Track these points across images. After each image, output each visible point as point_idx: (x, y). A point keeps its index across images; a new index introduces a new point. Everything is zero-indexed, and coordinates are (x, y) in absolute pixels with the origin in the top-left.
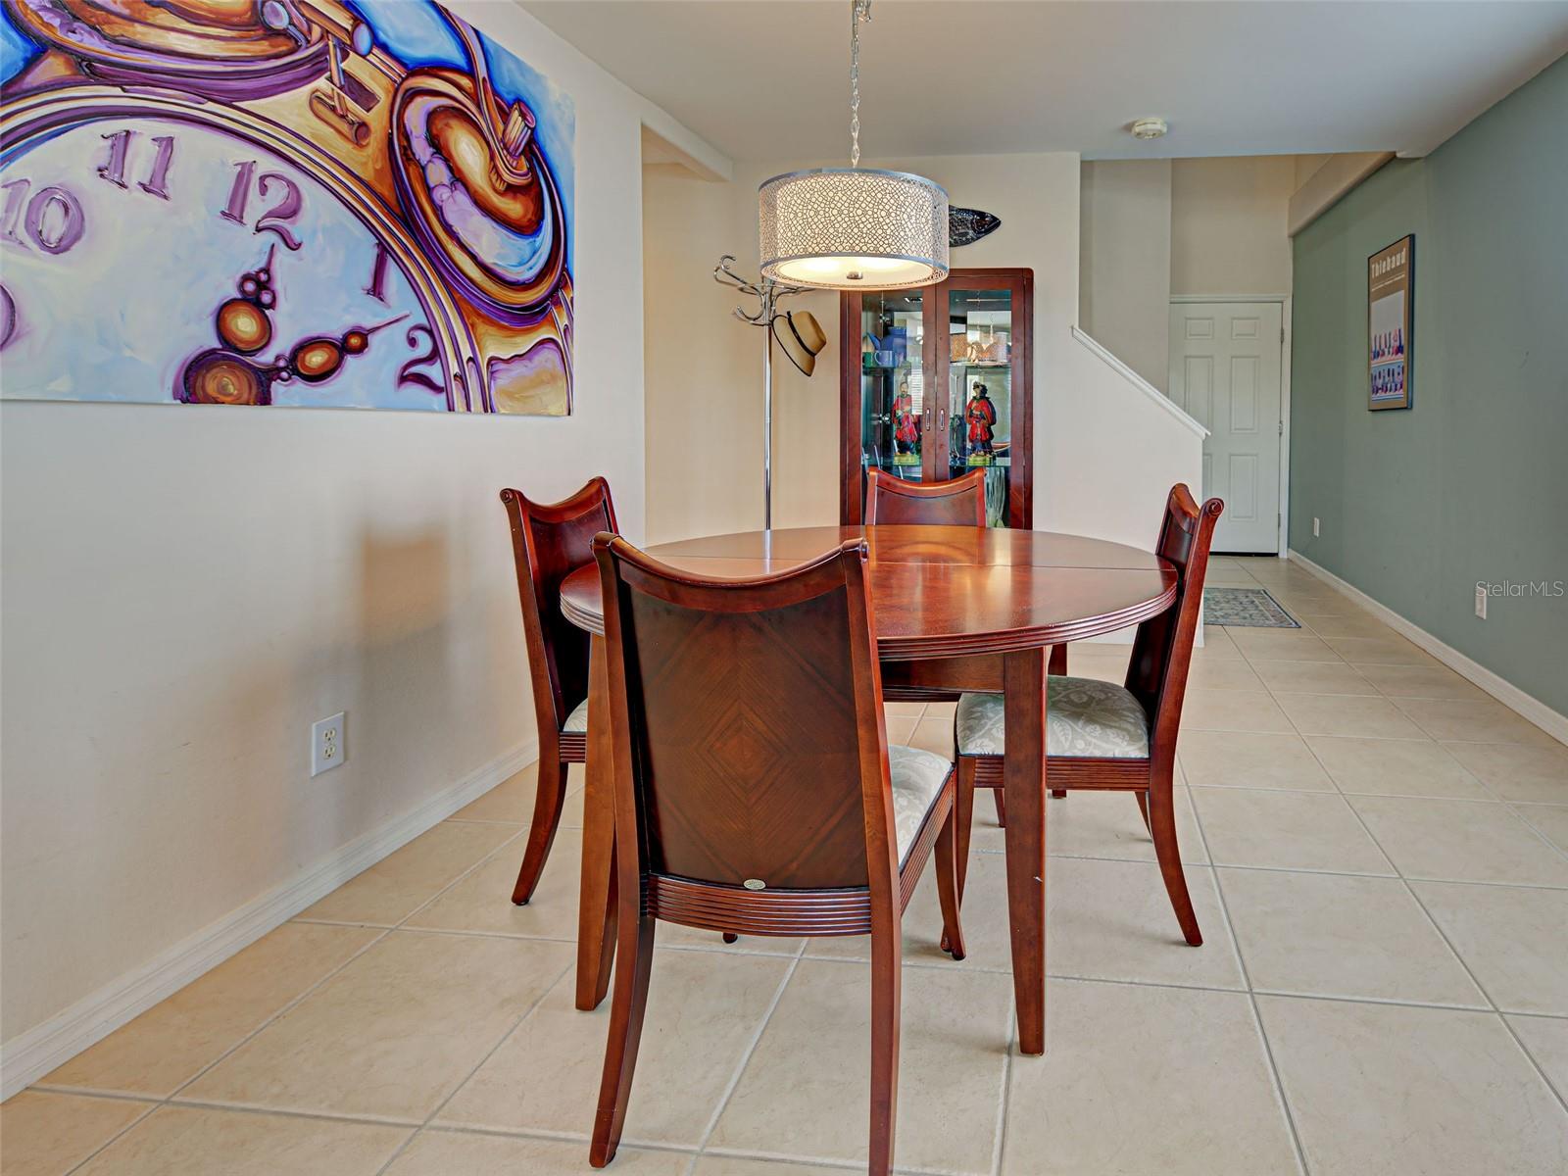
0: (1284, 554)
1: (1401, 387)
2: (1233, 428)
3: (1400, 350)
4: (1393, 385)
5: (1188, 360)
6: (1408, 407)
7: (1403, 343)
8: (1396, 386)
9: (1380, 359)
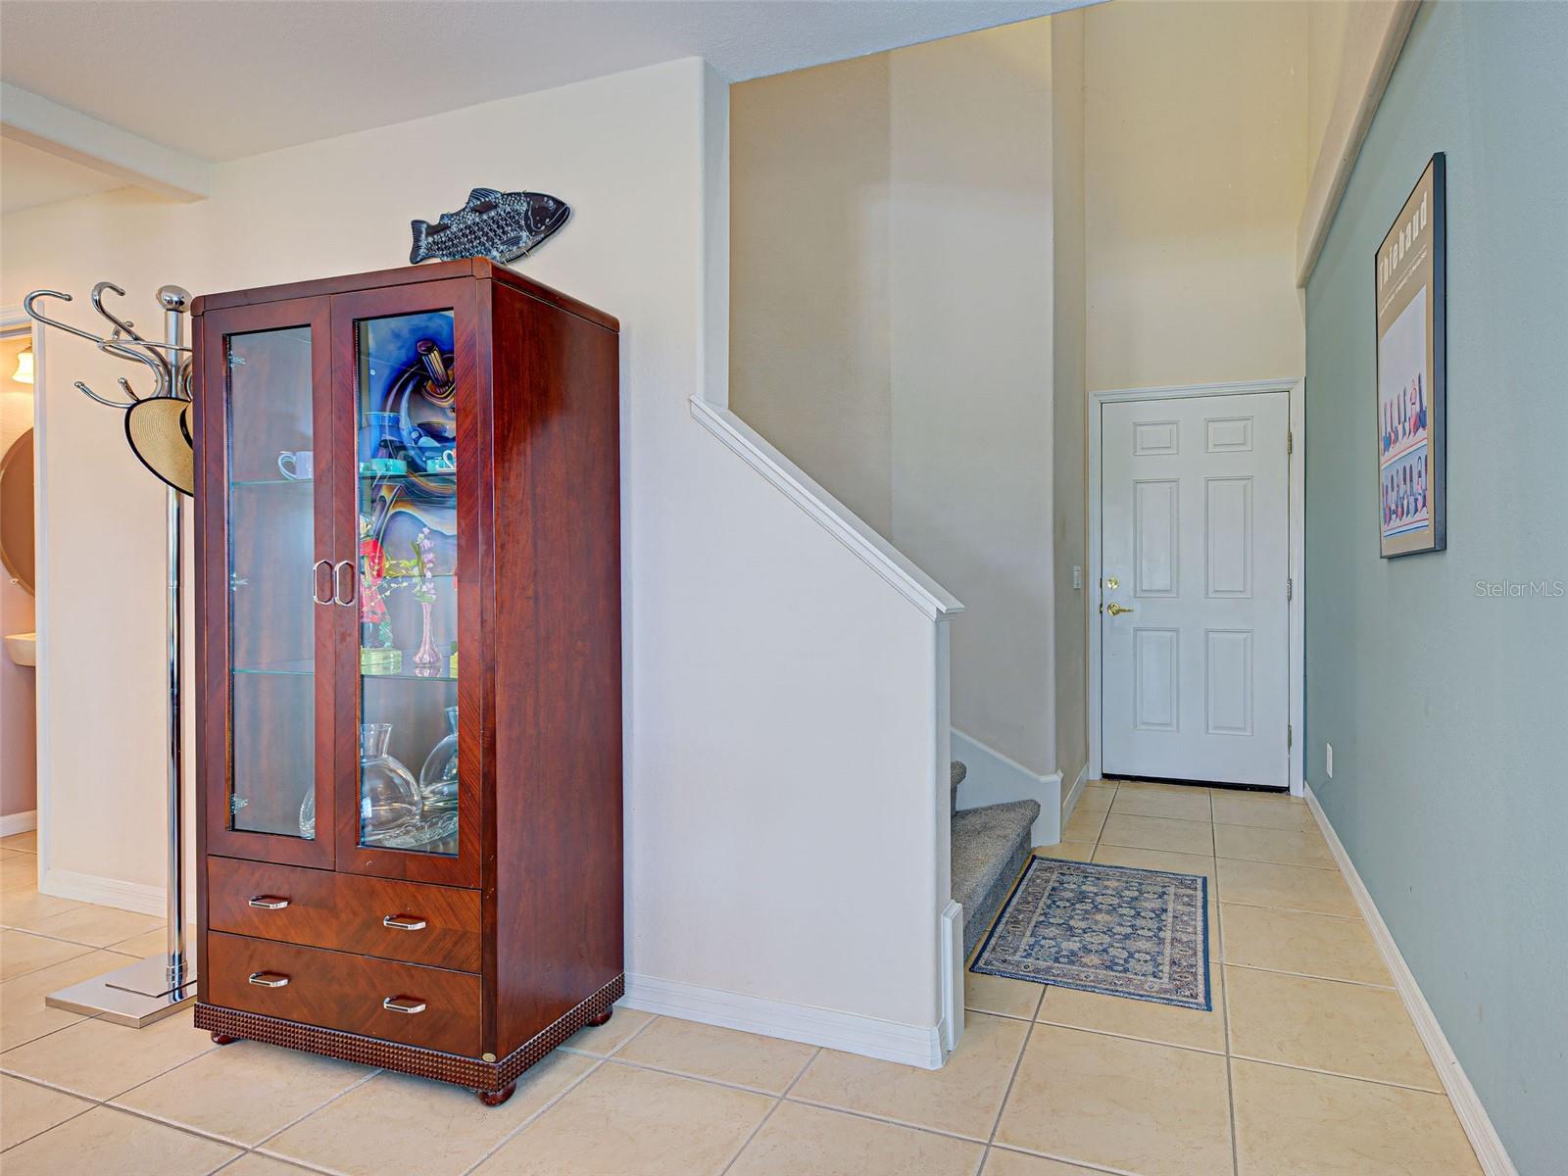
0: (1298, 790)
1: (1424, 505)
2: (1211, 589)
3: (1420, 422)
4: (1412, 499)
5: (1139, 486)
6: (1441, 545)
7: (1425, 404)
8: (1416, 500)
9: (1392, 451)
